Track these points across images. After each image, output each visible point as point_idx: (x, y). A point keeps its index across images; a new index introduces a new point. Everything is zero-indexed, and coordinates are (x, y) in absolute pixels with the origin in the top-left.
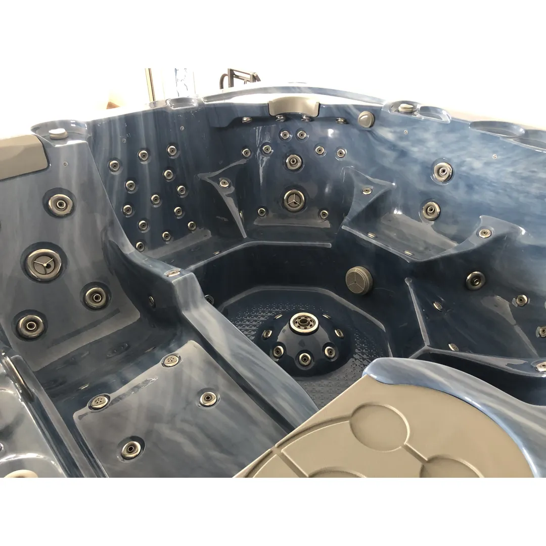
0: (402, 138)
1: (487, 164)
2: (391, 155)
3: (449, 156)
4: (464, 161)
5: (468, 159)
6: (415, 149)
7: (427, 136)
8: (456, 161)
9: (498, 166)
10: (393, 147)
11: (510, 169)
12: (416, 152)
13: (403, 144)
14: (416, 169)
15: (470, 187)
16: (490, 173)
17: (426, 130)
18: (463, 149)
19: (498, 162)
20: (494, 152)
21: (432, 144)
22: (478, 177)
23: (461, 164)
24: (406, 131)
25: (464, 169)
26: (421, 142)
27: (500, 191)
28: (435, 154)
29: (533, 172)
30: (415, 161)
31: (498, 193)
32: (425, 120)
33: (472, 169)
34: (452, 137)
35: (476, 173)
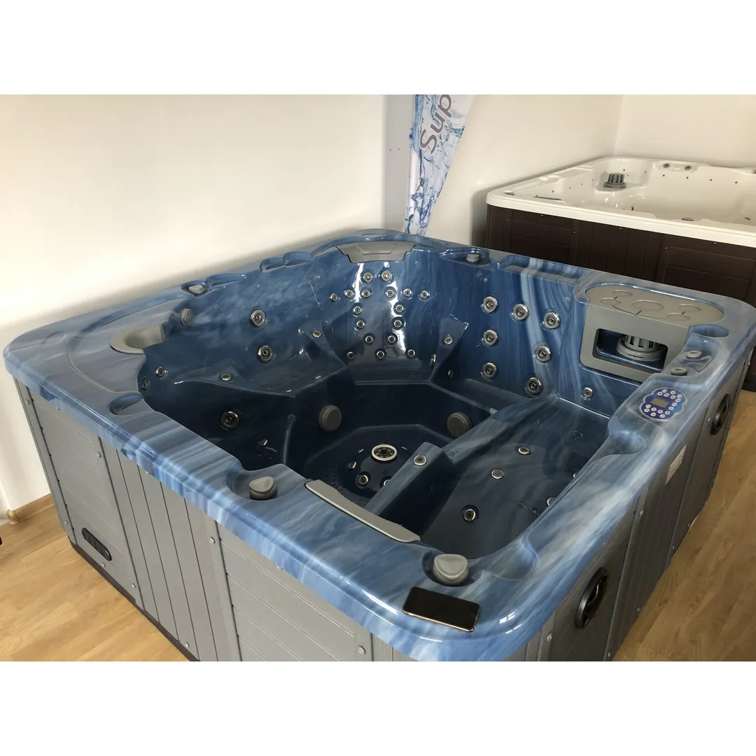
0: (216, 314)
2: (215, 334)
3: (257, 303)
4: (268, 300)
5: (270, 297)
6: (230, 316)
8: (263, 303)
9: (291, 288)
10: (212, 326)
11: (300, 286)
12: (232, 317)
13: (219, 318)
14: (238, 331)
15: (281, 315)
16: (290, 296)
17: (231, 295)
18: (263, 291)
19: (290, 285)
20: (284, 280)
21: (240, 303)
22: (283, 304)
23: (268, 302)
24: (216, 306)
25: (270, 305)
26: (232, 306)
27: (302, 303)
28: (246, 309)
29: (312, 278)
30: (234, 325)
31: (300, 305)
32: (227, 287)
33: (276, 301)
34: (251, 289)
35: (280, 302)
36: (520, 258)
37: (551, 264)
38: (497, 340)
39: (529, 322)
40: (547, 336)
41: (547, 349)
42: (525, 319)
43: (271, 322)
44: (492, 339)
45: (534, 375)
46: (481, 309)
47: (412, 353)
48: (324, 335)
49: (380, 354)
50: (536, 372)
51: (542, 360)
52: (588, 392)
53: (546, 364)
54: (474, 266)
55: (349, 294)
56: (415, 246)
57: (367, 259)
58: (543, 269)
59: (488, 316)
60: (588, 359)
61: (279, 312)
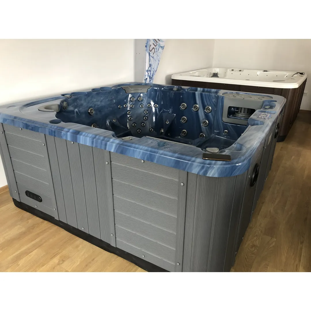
1: (101, 101)
3: (91, 105)
4: (95, 104)
7: (82, 102)
9: (104, 101)
11: (107, 100)
12: (82, 109)
14: (84, 116)
15: (100, 111)
16: (103, 104)
17: (81, 100)
19: (103, 99)
20: (101, 97)
21: (85, 104)
24: (76, 104)
25: (96, 107)
26: (82, 105)
28: (87, 107)
30: (82, 113)
31: (107, 108)
33: (98, 105)
34: (89, 98)
35: (100, 106)
36: (194, 88)
37: (206, 89)
38: (187, 121)
39: (199, 111)
40: (207, 116)
41: (207, 121)
42: (197, 111)
43: (96, 114)
44: (185, 121)
45: (202, 132)
46: (179, 108)
47: (152, 130)
48: (117, 121)
49: (139, 131)
50: (203, 131)
51: (205, 126)
52: (226, 132)
53: (207, 127)
54: (176, 92)
55: (126, 106)
56: (151, 86)
57: (133, 92)
58: (203, 91)
59: (183, 111)
60: (225, 119)
61: (99, 110)
